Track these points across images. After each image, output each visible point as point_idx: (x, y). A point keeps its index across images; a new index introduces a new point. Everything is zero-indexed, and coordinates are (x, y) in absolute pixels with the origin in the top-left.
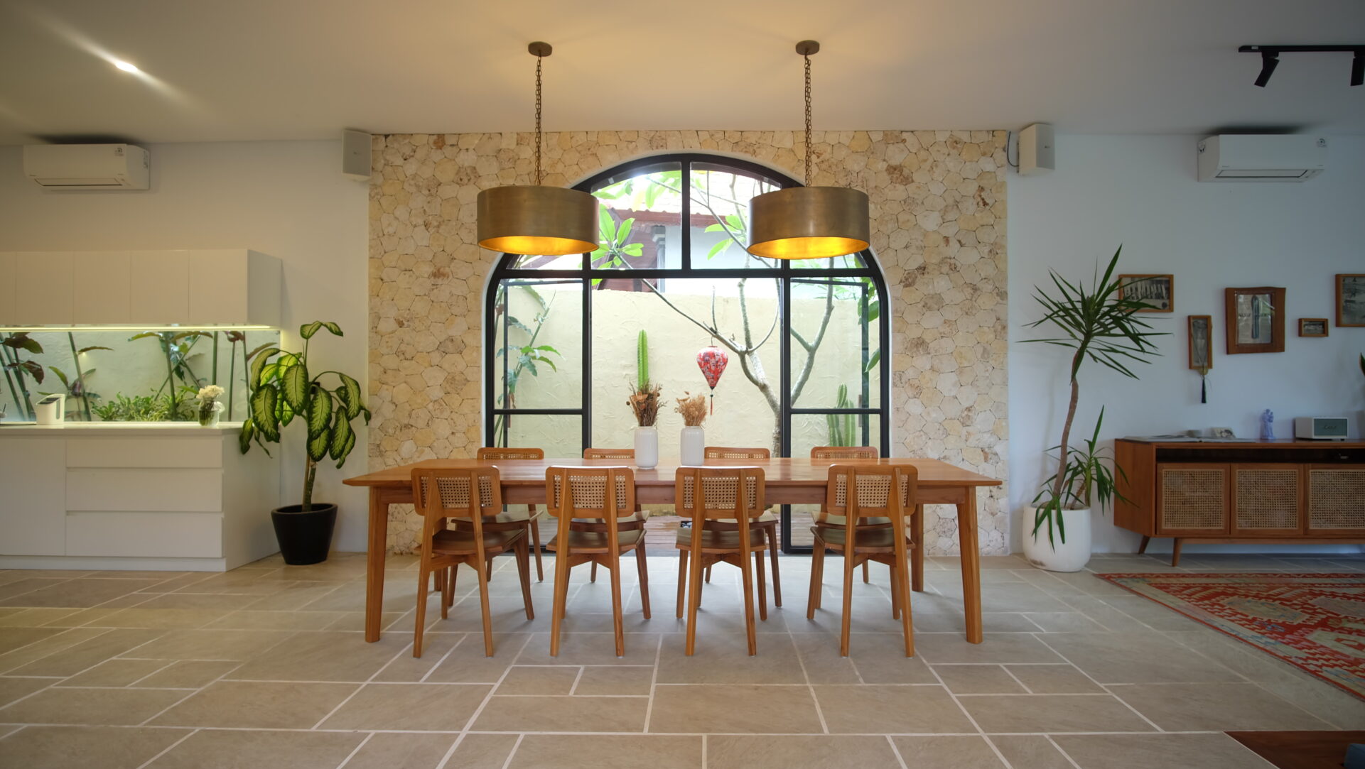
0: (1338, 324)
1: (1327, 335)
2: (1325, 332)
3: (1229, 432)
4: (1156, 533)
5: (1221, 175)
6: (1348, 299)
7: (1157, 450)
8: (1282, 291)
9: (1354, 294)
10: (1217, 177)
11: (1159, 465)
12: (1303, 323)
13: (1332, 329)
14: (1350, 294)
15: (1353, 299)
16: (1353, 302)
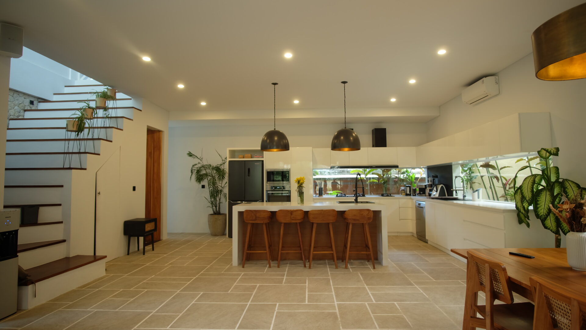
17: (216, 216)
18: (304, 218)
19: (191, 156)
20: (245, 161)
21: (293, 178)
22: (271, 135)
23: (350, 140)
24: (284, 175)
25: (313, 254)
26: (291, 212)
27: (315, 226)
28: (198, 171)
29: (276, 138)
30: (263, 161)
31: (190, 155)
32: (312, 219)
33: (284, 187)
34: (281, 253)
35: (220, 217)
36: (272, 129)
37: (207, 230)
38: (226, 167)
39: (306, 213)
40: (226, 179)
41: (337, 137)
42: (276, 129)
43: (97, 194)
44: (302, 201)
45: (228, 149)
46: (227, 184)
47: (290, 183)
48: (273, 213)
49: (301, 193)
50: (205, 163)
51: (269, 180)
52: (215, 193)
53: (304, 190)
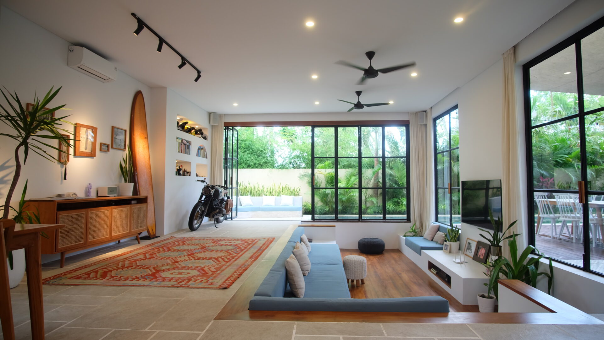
0: (112, 147)
1: (109, 151)
3: (75, 194)
4: (55, 251)
5: (79, 67)
6: (115, 137)
7: (57, 204)
8: (96, 129)
9: (117, 136)
10: (78, 67)
11: (58, 212)
12: (102, 145)
13: (110, 149)
16: (116, 139)
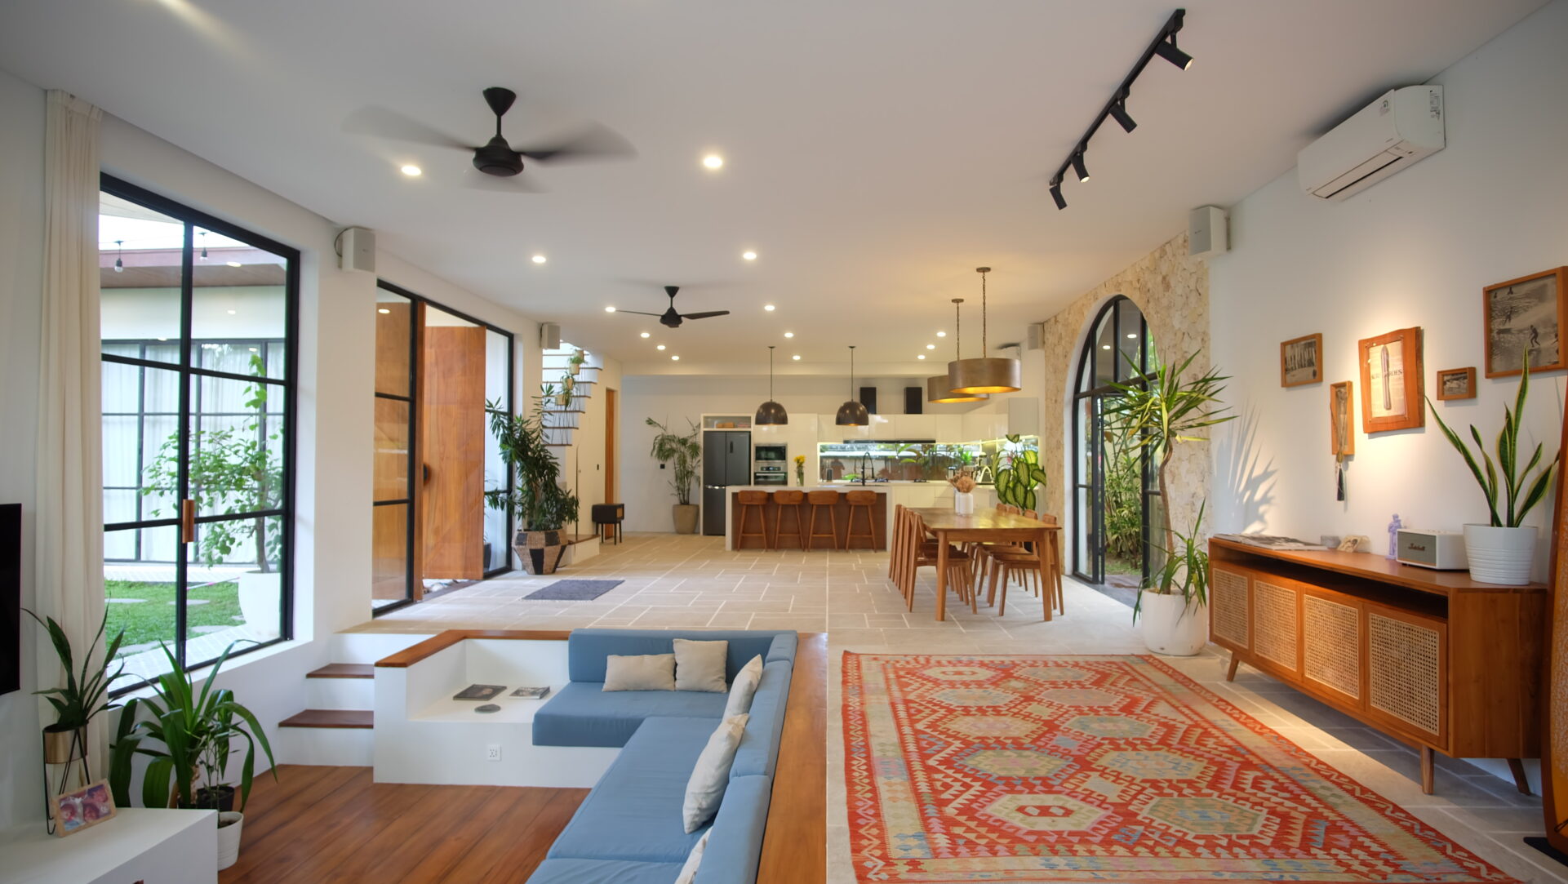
0: (1489, 374)
1: (1476, 396)
2: (1472, 393)
3: (1355, 541)
5: (1323, 196)
6: (1502, 327)
8: (1419, 334)
9: (1509, 318)
12: (1447, 378)
13: (1483, 384)
14: (1504, 318)
15: (1507, 326)
16: (1508, 331)
17: (685, 507)
18: (803, 500)
19: (650, 424)
20: (726, 432)
21: (791, 455)
22: (767, 407)
23: (856, 413)
24: (780, 452)
25: (813, 538)
26: (790, 493)
27: (815, 507)
28: (661, 445)
29: (773, 411)
30: (750, 432)
31: (650, 422)
32: (811, 500)
33: (779, 469)
34: (779, 537)
35: (690, 509)
36: (768, 400)
37: (670, 527)
38: (700, 440)
39: (806, 495)
40: (701, 457)
41: (842, 410)
42: (773, 401)
43: (577, 472)
44: (802, 483)
45: (702, 415)
46: (701, 463)
47: (786, 463)
48: (770, 495)
49: (800, 474)
50: (670, 433)
51: (758, 458)
52: (684, 475)
53: (805, 470)
